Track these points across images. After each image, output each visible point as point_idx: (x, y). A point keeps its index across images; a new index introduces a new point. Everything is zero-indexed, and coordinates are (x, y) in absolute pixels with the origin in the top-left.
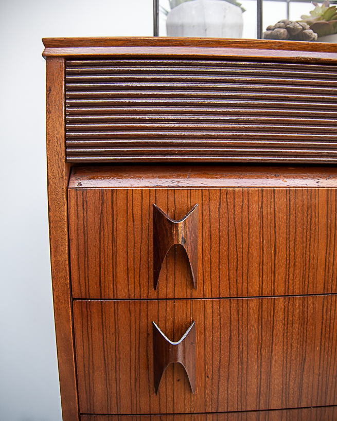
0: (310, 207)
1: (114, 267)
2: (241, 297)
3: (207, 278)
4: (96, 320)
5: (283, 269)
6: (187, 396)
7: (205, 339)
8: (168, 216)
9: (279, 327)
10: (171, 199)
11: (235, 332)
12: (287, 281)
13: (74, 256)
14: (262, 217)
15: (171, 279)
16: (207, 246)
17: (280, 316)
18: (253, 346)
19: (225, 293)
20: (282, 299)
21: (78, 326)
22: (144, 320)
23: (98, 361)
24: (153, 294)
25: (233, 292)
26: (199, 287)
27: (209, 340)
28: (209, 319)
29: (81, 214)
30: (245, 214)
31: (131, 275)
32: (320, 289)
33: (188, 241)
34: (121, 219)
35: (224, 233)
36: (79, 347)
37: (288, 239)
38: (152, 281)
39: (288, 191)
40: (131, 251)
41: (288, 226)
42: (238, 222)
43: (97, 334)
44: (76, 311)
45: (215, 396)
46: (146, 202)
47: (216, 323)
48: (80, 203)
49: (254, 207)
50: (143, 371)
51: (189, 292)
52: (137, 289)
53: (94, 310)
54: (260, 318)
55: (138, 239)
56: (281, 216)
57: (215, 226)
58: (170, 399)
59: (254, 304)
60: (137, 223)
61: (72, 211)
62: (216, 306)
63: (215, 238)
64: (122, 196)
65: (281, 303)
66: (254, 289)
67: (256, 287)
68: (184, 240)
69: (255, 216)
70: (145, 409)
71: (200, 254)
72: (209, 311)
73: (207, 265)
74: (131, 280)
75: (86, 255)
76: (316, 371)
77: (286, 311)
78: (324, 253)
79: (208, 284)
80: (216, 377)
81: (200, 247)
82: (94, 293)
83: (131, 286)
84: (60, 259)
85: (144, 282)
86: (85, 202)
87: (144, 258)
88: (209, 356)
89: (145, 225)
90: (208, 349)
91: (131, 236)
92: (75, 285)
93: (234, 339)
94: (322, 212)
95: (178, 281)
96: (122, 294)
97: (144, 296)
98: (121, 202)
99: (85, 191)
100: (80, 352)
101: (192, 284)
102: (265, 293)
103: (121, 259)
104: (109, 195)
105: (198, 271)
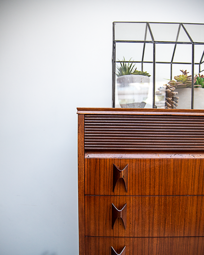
0: (167, 165)
1: (100, 184)
2: (143, 196)
3: (131, 189)
4: (92, 202)
5: (158, 186)
6: (123, 231)
7: (130, 210)
8: (118, 168)
9: (156, 207)
10: (119, 162)
11: (141, 208)
12: (159, 191)
13: (86, 180)
14: (150, 168)
15: (119, 189)
16: (131, 178)
17: (157, 203)
18: (147, 213)
19: (137, 194)
20: (157, 197)
21: (86, 204)
22: (109, 203)
23: (92, 217)
24: (112, 194)
25: (140, 194)
26: (128, 191)
27: (132, 210)
28: (132, 203)
29: (89, 166)
30: (144, 167)
31: (105, 187)
32: (171, 194)
33: (125, 176)
34: (102, 168)
35: (137, 173)
36: (86, 212)
37: (159, 176)
38: (112, 189)
39: (160, 160)
40: (105, 179)
41: (159, 172)
42: (142, 170)
43: (92, 207)
44: (86, 199)
45: (133, 231)
46: (111, 163)
47: (134, 205)
48: (89, 163)
49: (148, 165)
50: (108, 221)
51: (125, 193)
52: (107, 192)
53: (92, 199)
54: (150, 203)
55: (108, 175)
56: (157, 168)
57: (134, 171)
58: (117, 231)
59: (147, 198)
60: (108, 170)
61: (86, 165)
62: (134, 198)
63: (134, 175)
64: (103, 161)
65: (157, 198)
66: (147, 193)
67: (148, 192)
68: (123, 176)
69: (148, 168)
70: (108, 235)
71: (129, 181)
72: (132, 200)
73: (131, 184)
74: (105, 189)
75: (90, 180)
76: (170, 223)
77: (159, 201)
78: (172, 181)
79: (131, 191)
80: (134, 224)
81: (129, 178)
82: (92, 192)
83: (105, 191)
84: (81, 181)
85: (110, 190)
86: (90, 163)
87: (110, 182)
88: (131, 216)
89: (110, 171)
90: (131, 214)
91: (105, 174)
92: (86, 190)
93: (140, 210)
94: (172, 167)
95: (121, 190)
96: (102, 193)
97: (109, 194)
98: (102, 163)
99: (90, 159)
100: (86, 213)
101: (126, 191)
102: (151, 194)
103: (102, 182)
104: (99, 160)
105: (128, 186)
